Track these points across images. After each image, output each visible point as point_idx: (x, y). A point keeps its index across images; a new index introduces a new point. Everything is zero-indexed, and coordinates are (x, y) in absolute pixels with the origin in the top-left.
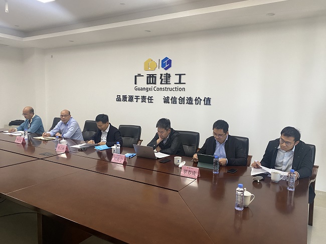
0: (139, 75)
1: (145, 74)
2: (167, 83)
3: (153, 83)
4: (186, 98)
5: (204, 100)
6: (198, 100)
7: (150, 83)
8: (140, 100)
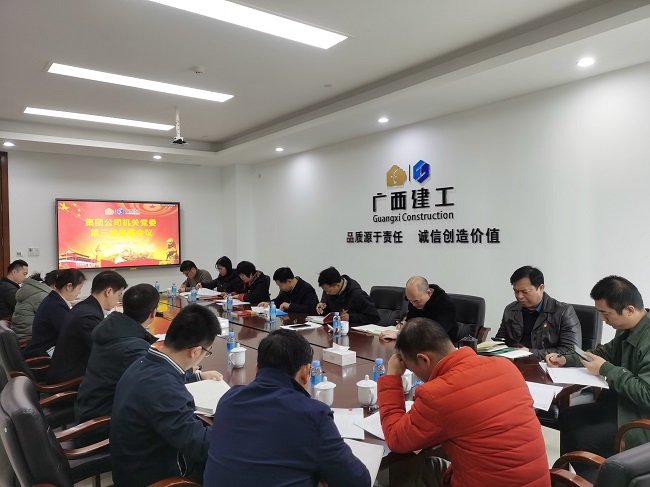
0: (380, 195)
1: (389, 192)
2: (423, 205)
3: (401, 208)
4: (456, 233)
5: (487, 234)
6: (476, 235)
7: (397, 208)
8: (382, 239)
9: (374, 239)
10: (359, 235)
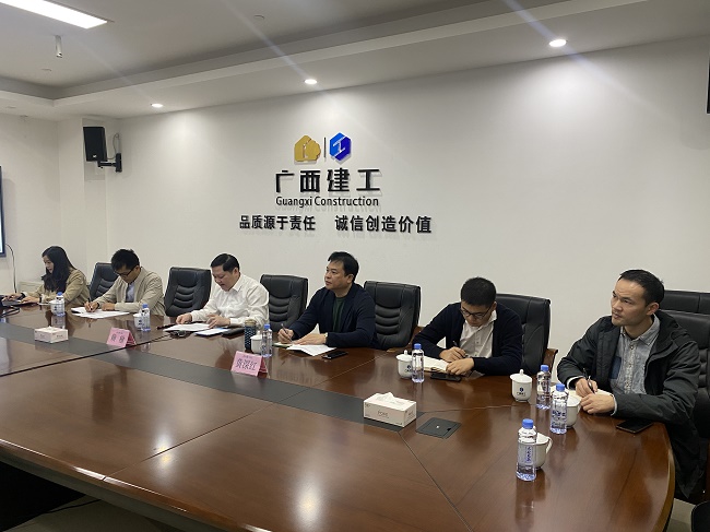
0: (286, 173)
1: (298, 170)
2: (342, 188)
3: (313, 190)
4: (381, 220)
5: (418, 223)
6: (405, 223)
7: (307, 190)
8: (288, 226)
9: (278, 226)
10: (257, 220)
